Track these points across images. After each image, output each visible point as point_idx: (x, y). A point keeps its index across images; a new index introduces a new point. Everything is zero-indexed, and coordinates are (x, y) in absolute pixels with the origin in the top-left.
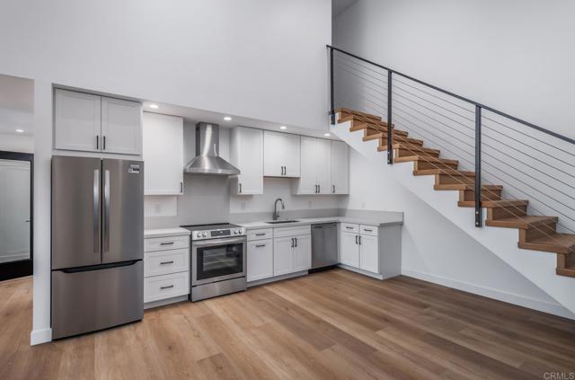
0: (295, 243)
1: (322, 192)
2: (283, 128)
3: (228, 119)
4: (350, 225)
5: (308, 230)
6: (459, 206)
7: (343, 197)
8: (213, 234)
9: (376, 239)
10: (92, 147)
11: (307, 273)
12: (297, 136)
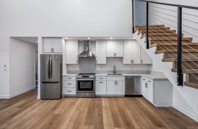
0: (116, 83)
1: (135, 63)
2: (111, 38)
3: (89, 38)
4: (145, 78)
5: (124, 78)
6: (172, 71)
7: (150, 65)
8: (83, 77)
9: (152, 86)
10: (50, 51)
11: (124, 96)
12: (122, 41)
